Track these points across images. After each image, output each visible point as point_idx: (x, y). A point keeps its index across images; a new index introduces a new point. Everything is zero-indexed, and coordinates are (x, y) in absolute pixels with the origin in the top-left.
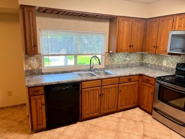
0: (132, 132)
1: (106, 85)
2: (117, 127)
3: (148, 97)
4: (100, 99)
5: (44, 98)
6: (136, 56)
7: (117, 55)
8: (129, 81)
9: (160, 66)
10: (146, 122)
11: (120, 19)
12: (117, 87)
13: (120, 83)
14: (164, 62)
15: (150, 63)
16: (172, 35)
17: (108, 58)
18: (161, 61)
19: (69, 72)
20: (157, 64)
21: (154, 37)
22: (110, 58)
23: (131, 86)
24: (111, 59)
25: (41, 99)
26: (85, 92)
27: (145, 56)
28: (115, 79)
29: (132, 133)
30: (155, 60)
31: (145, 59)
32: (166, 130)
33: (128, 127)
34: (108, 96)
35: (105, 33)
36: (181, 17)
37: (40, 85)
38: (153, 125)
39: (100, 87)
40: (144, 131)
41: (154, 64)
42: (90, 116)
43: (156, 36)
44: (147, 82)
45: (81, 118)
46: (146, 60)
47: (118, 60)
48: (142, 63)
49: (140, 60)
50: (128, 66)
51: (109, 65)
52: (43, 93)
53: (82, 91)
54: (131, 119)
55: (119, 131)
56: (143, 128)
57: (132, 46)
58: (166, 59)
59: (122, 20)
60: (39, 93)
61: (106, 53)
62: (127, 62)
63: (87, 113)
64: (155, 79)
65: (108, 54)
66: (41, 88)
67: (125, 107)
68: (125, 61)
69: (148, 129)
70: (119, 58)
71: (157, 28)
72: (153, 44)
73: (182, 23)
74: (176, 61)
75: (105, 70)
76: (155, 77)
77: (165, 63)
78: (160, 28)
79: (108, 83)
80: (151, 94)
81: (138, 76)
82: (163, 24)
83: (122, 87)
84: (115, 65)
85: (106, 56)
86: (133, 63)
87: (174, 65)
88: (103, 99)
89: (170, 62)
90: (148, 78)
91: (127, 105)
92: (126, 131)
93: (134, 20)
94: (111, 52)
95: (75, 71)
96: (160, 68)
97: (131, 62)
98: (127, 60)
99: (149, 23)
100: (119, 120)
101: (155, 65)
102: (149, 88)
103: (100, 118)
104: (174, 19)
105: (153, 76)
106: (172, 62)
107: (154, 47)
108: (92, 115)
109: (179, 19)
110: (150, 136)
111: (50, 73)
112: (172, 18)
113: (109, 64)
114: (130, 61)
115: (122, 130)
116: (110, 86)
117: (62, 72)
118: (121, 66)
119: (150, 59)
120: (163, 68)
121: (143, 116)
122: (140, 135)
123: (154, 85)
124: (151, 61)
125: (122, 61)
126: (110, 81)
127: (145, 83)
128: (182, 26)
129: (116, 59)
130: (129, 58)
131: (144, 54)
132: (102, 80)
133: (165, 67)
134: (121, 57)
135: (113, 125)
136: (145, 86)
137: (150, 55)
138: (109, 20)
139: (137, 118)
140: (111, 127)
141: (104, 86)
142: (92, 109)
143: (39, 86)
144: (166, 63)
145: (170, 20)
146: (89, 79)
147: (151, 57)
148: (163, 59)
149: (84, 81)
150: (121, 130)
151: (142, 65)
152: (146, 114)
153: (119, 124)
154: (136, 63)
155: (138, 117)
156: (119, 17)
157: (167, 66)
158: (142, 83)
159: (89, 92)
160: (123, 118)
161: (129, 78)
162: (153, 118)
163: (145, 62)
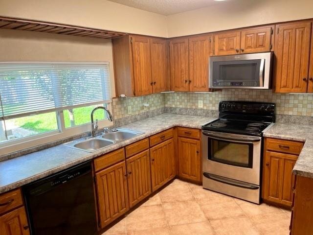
0: (189, 221)
1: (132, 155)
2: (166, 222)
3: (191, 158)
4: (126, 182)
5: (25, 212)
6: (156, 99)
7: (130, 101)
8: (162, 140)
9: (195, 109)
10: (200, 198)
11: (134, 39)
12: (148, 154)
13: (151, 146)
14: (199, 103)
15: (178, 107)
16: (213, 62)
17: (117, 107)
18: (194, 101)
19: (52, 145)
20: (189, 107)
21: (183, 66)
22: (120, 106)
23: (165, 147)
24: (123, 109)
25: (19, 217)
26: (101, 177)
27: (168, 97)
28: (143, 141)
29: (191, 222)
30: (186, 101)
31: (168, 101)
32: (229, 201)
33: (181, 214)
34: (137, 174)
35: (107, 63)
36: (221, 36)
37: (14, 188)
38: (211, 200)
39: (124, 161)
40: (205, 213)
41: (184, 107)
42: (115, 217)
43: (187, 65)
44: (187, 136)
45: (100, 227)
46: (171, 103)
47: (132, 108)
48: (165, 108)
49: (162, 104)
50: (148, 117)
51: (121, 119)
52: (21, 203)
53: (95, 176)
54: (177, 201)
55: (172, 226)
56: (201, 209)
57: (155, 83)
58: (202, 98)
59: (135, 41)
60: (14, 204)
61: (114, 98)
62: (145, 109)
63: (108, 215)
64: (200, 130)
65: (117, 99)
66: (14, 194)
67: (161, 185)
68: (143, 108)
69: (207, 207)
70: (134, 106)
71: (185, 53)
72: (183, 77)
73: (223, 45)
74: (217, 99)
75: (118, 129)
76: (199, 126)
77: (200, 105)
78: (191, 53)
79: (135, 151)
80: (196, 153)
81: (172, 130)
82: (195, 47)
83: (155, 152)
84: (129, 119)
85: (114, 104)
86: (154, 110)
87: (214, 105)
88: (130, 181)
89: (208, 102)
90: (188, 130)
91: (163, 180)
92: (182, 222)
93: (151, 39)
94: (123, 96)
95: (64, 140)
96: (196, 113)
97: (151, 109)
98: (145, 107)
99: (172, 45)
100: (161, 209)
101: (186, 109)
102: (191, 145)
103: (128, 215)
104: (210, 39)
105: (196, 126)
106: (211, 102)
107: (186, 81)
108: (117, 215)
109: (219, 39)
110: (216, 217)
111: (12, 157)
112: (208, 37)
113: (121, 117)
114: (149, 108)
115: (175, 224)
116: (139, 156)
117: (39, 149)
118: (139, 117)
119: (177, 101)
120: (199, 112)
121: (190, 191)
122: (203, 222)
123: (199, 140)
124: (178, 103)
125: (139, 109)
126: (138, 146)
127: (183, 138)
128: (224, 48)
129: (130, 108)
130: (148, 103)
131: (166, 95)
132: (126, 147)
133: (201, 109)
134: (136, 102)
135: (156, 220)
136: (183, 143)
137: (175, 94)
138: (111, 40)
139: (185, 196)
140: (155, 224)
141: (130, 158)
142: (116, 204)
143: (11, 191)
144: (202, 104)
145: (204, 40)
146: (107, 150)
147: (178, 98)
148: (197, 99)
149: (98, 157)
150: (173, 224)
151: (166, 111)
152: (193, 186)
153: (165, 214)
154: (158, 110)
155: (185, 194)
156: (131, 36)
157: (205, 108)
158: (178, 139)
159: (108, 174)
160: (165, 202)
161: (162, 135)
162: (204, 188)
163: (169, 106)
